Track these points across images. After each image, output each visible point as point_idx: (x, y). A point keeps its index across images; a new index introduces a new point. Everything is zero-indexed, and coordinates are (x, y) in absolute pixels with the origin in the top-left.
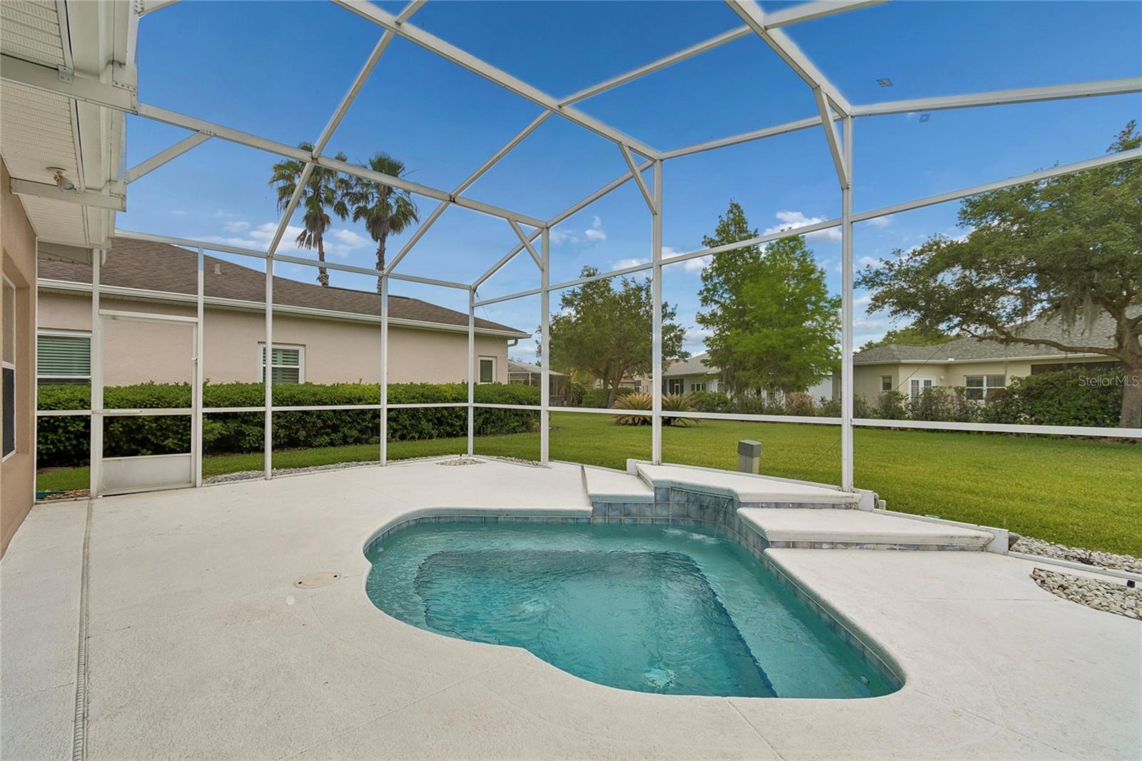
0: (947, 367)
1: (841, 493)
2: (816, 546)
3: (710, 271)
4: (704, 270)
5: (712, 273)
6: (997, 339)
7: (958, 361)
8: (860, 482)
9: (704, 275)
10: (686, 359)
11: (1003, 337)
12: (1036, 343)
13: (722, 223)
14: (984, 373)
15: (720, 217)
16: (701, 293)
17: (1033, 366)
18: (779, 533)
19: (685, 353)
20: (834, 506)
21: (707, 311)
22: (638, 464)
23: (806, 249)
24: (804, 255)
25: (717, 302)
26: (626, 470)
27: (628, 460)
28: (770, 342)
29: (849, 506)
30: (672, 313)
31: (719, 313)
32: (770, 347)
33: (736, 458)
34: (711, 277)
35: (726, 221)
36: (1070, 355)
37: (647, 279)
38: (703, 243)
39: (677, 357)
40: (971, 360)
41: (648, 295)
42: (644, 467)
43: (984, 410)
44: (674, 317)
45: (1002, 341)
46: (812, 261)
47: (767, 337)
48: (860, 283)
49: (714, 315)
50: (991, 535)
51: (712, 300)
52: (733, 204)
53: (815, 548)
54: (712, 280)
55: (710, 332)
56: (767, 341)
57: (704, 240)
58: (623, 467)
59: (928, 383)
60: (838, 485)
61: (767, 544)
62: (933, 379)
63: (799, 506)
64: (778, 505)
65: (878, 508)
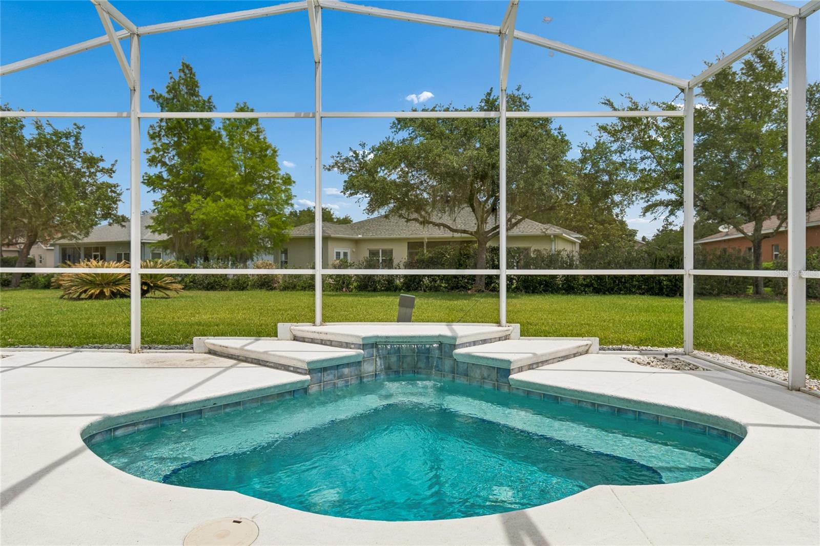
0: (357, 242)
1: (500, 328)
2: (534, 366)
3: (158, 129)
4: (151, 126)
5: (159, 131)
7: (364, 237)
9: (151, 132)
10: (123, 224)
12: (439, 225)
13: (173, 80)
14: (380, 247)
15: (170, 73)
16: (147, 152)
17: (408, 243)
19: (123, 216)
21: (154, 171)
22: (292, 327)
23: (260, 126)
24: (258, 131)
25: (164, 164)
26: (277, 337)
27: (280, 325)
28: (232, 212)
30: (111, 170)
31: (165, 175)
32: (233, 216)
34: (159, 136)
35: (177, 80)
36: (456, 235)
37: (75, 124)
38: (150, 96)
39: (111, 221)
40: (373, 237)
41: (77, 144)
42: (304, 328)
44: (113, 175)
45: (421, 223)
46: (265, 138)
47: (229, 206)
48: (333, 167)
49: (159, 177)
50: (589, 342)
51: (160, 161)
52: (185, 64)
53: (533, 369)
54: (160, 139)
55: (158, 196)
56: (229, 210)
57: (151, 94)
58: (275, 334)
59: (345, 254)
60: (498, 323)
61: (508, 372)
62: (349, 251)
63: (484, 342)
64: (475, 343)
65: (521, 336)
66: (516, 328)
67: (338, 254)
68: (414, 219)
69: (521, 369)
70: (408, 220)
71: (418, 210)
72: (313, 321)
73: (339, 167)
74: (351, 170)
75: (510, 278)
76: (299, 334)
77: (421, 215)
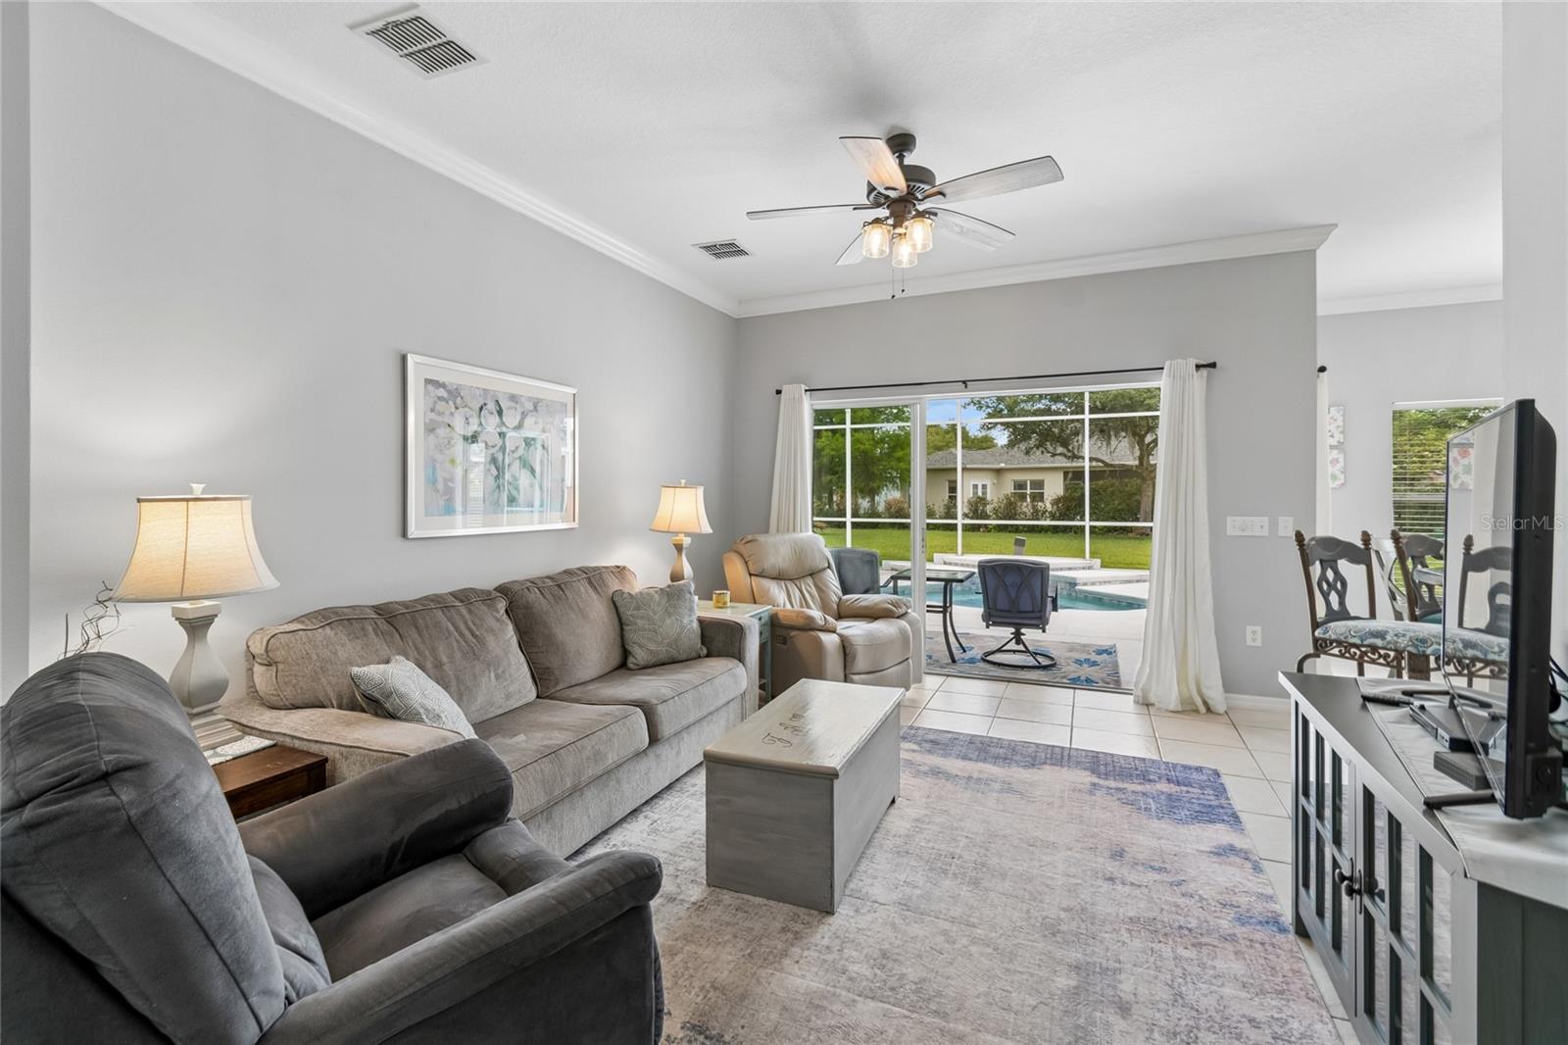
0: (998, 471)
1: (1085, 561)
6: (1065, 456)
7: (1008, 466)
8: (1093, 555)
11: (1069, 454)
14: (1027, 478)
17: (1066, 474)
18: (1080, 579)
20: (1084, 568)
22: (943, 556)
27: (935, 555)
29: (1090, 568)
33: (1013, 547)
40: (1018, 466)
42: (951, 557)
43: (1050, 512)
45: (1069, 458)
48: (969, 404)
59: (984, 487)
60: (1084, 557)
61: (1076, 584)
62: (988, 483)
63: (1070, 569)
64: (1061, 569)
65: (1102, 567)
66: (1098, 562)
67: (975, 487)
68: (1060, 454)
69: (1085, 584)
70: (1054, 455)
71: (1065, 444)
72: (956, 553)
73: (975, 404)
74: (988, 407)
75: (1091, 527)
76: (947, 561)
77: (1069, 451)
